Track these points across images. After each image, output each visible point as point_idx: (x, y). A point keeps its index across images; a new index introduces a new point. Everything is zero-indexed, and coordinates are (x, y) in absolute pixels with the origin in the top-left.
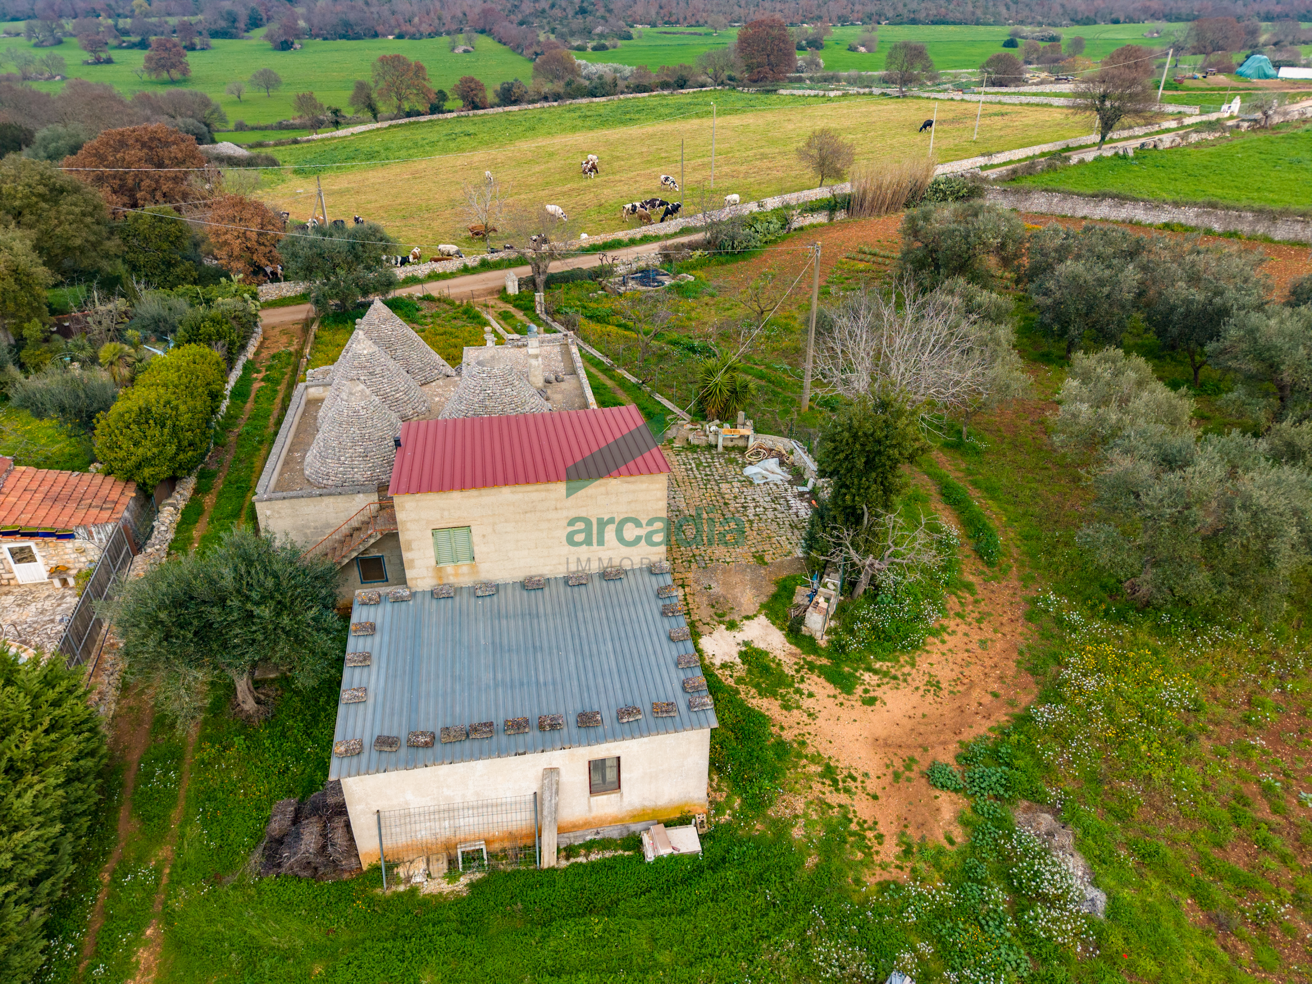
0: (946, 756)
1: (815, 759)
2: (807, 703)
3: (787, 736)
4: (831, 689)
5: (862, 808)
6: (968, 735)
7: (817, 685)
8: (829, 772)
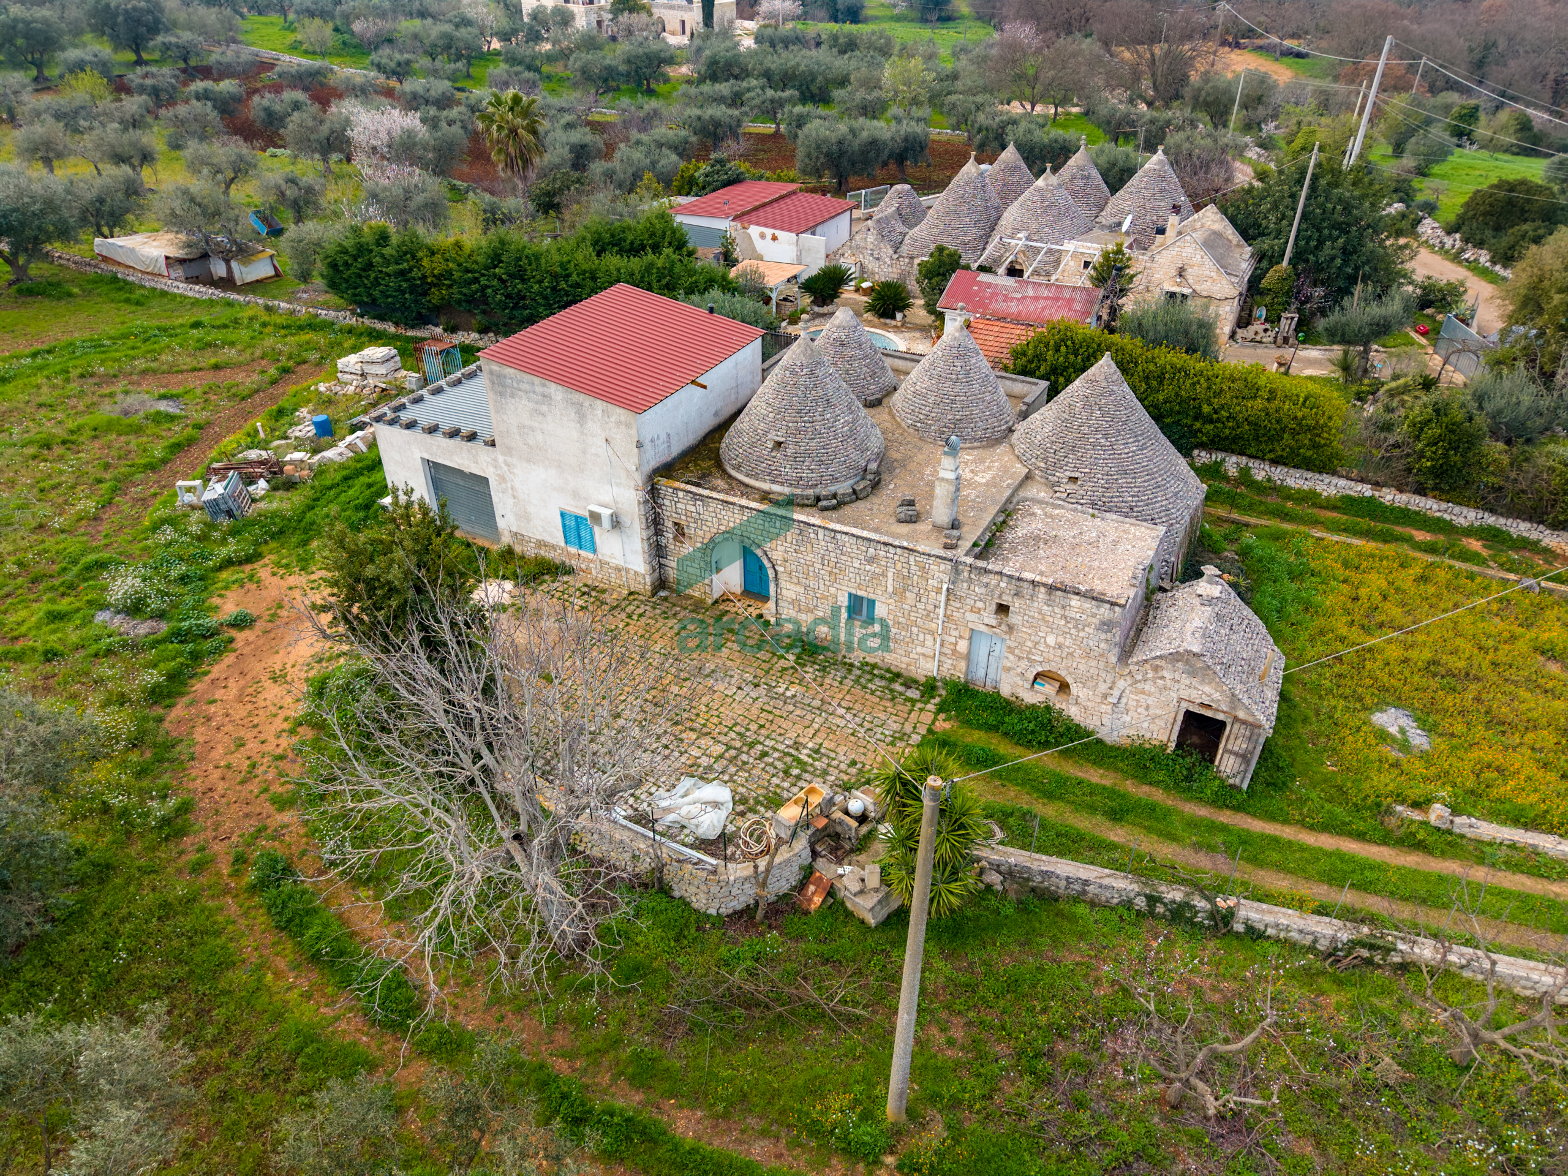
0: (242, 635)
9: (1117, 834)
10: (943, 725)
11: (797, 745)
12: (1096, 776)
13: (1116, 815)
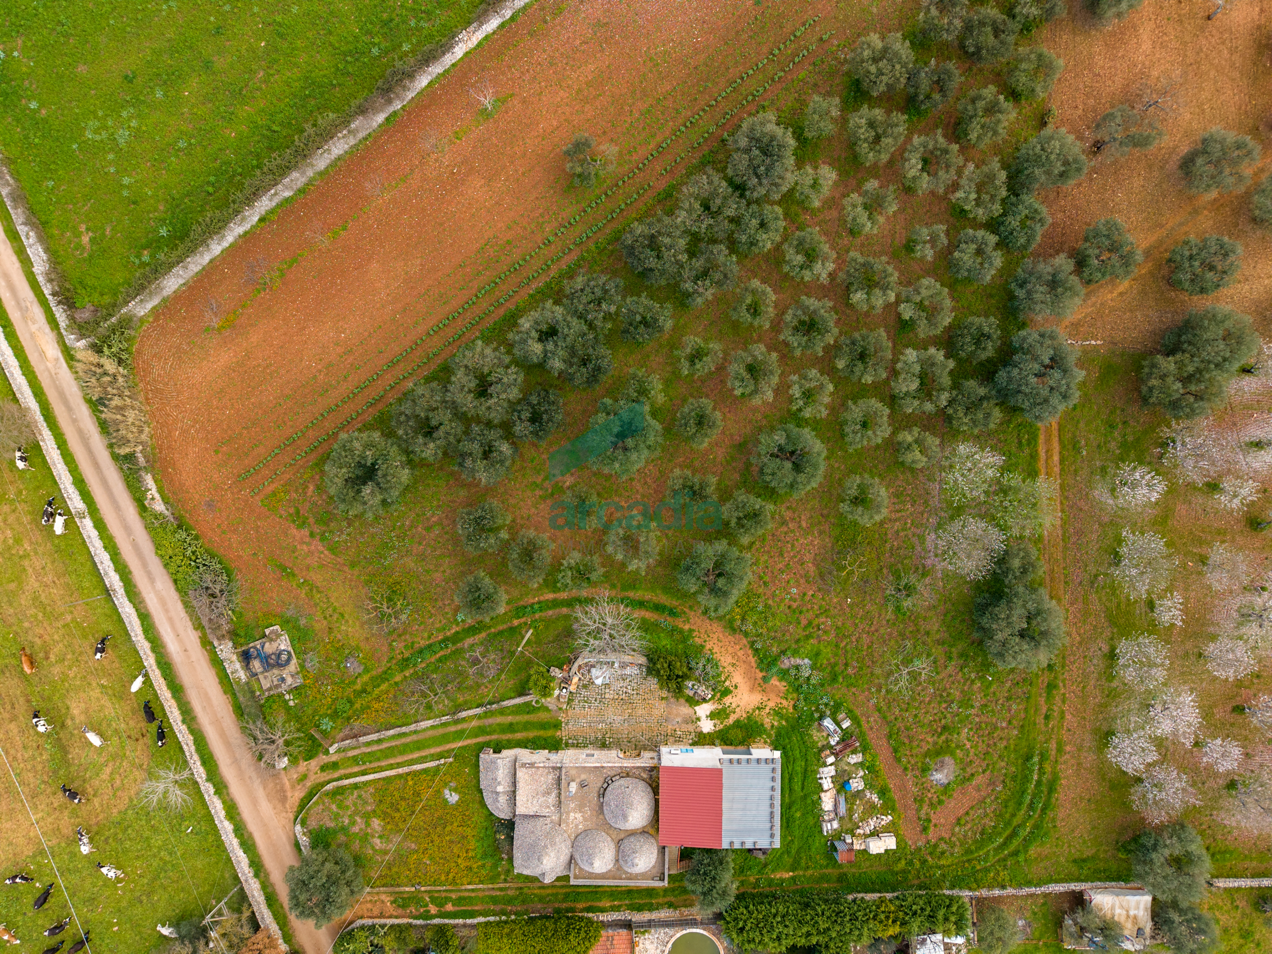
0: (760, 675)
1: (754, 711)
2: (734, 706)
3: (744, 715)
4: (730, 697)
5: (771, 704)
6: (754, 665)
7: (728, 700)
8: (758, 708)
9: (510, 719)
10: (559, 733)
11: (590, 707)
12: (518, 736)
13: (511, 724)
